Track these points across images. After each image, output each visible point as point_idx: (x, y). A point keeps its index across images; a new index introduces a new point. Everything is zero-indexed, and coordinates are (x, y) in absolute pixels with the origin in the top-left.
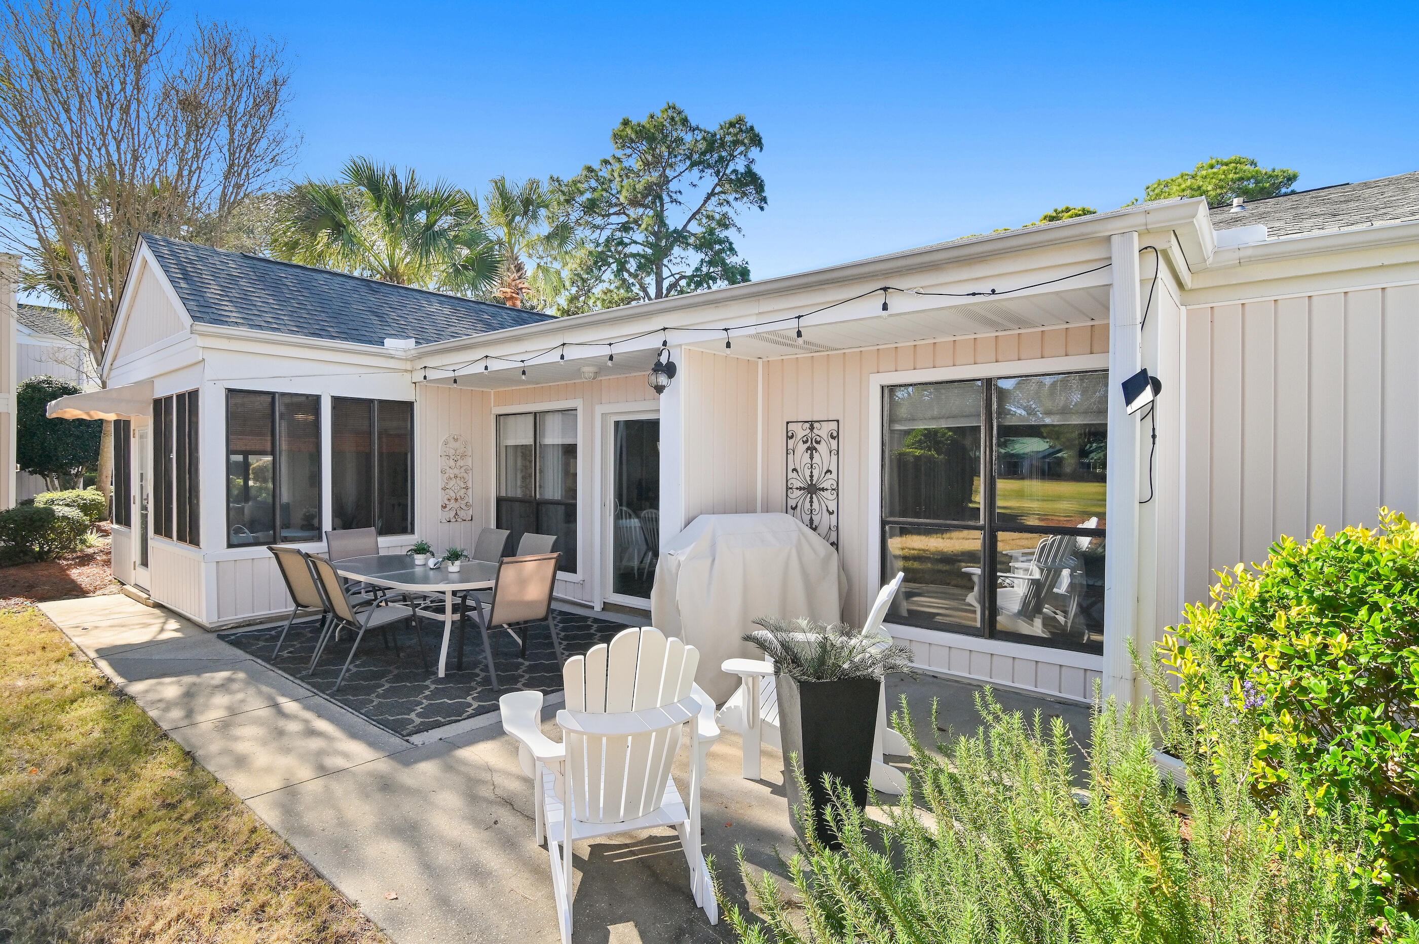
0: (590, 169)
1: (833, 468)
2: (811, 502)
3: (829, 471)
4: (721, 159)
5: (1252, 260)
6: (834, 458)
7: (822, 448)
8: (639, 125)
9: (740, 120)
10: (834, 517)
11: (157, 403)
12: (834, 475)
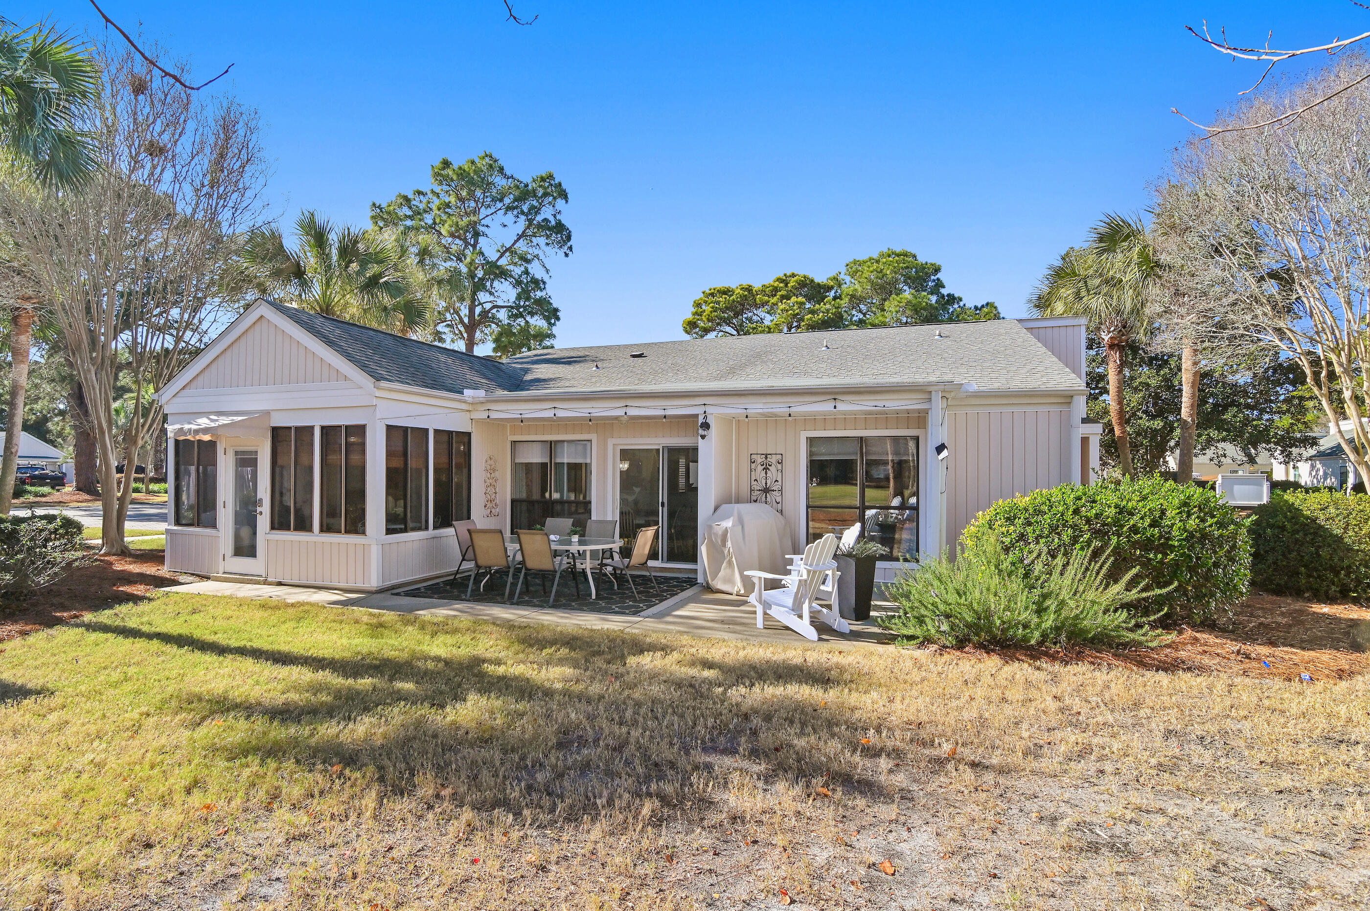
0: (407, 200)
1: (779, 479)
2: (766, 497)
3: (776, 481)
4: (532, 208)
5: (970, 396)
6: (780, 474)
7: (772, 468)
8: (460, 168)
9: (551, 176)
10: (780, 505)
11: (275, 430)
12: (780, 483)
